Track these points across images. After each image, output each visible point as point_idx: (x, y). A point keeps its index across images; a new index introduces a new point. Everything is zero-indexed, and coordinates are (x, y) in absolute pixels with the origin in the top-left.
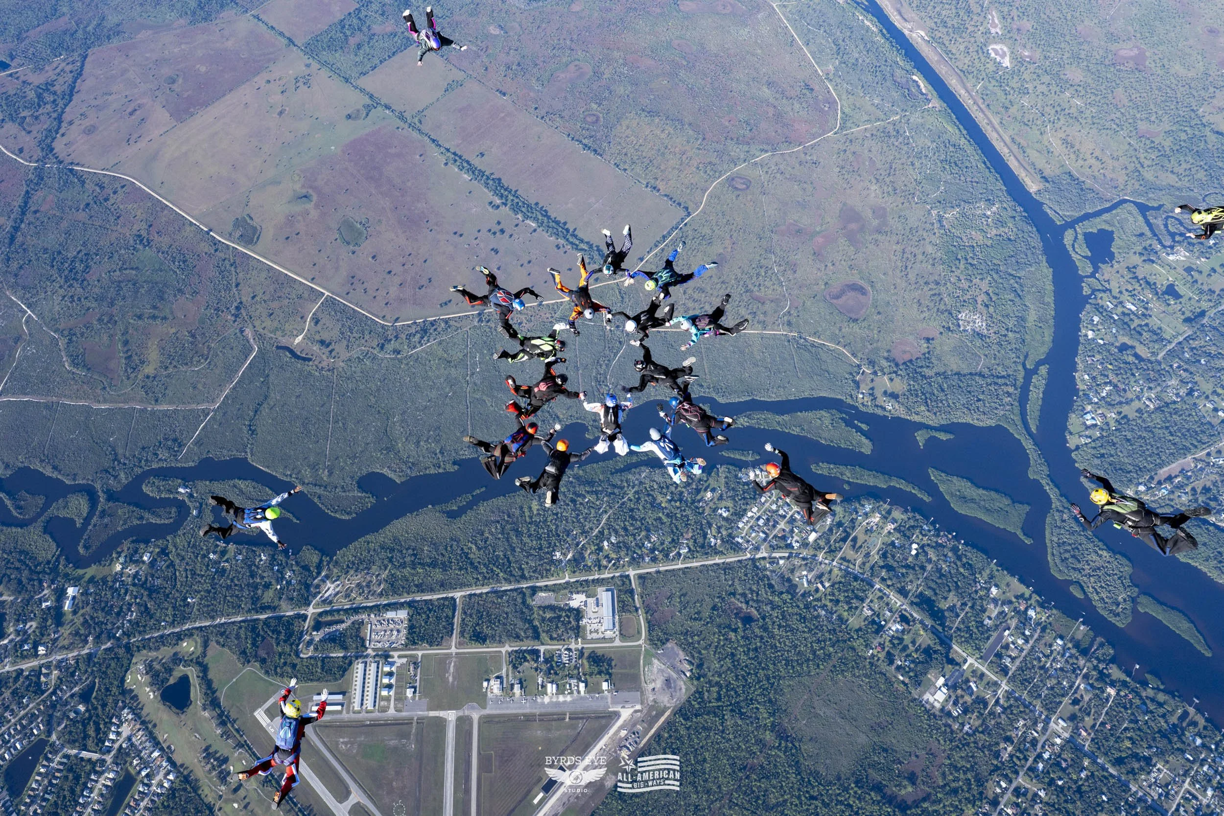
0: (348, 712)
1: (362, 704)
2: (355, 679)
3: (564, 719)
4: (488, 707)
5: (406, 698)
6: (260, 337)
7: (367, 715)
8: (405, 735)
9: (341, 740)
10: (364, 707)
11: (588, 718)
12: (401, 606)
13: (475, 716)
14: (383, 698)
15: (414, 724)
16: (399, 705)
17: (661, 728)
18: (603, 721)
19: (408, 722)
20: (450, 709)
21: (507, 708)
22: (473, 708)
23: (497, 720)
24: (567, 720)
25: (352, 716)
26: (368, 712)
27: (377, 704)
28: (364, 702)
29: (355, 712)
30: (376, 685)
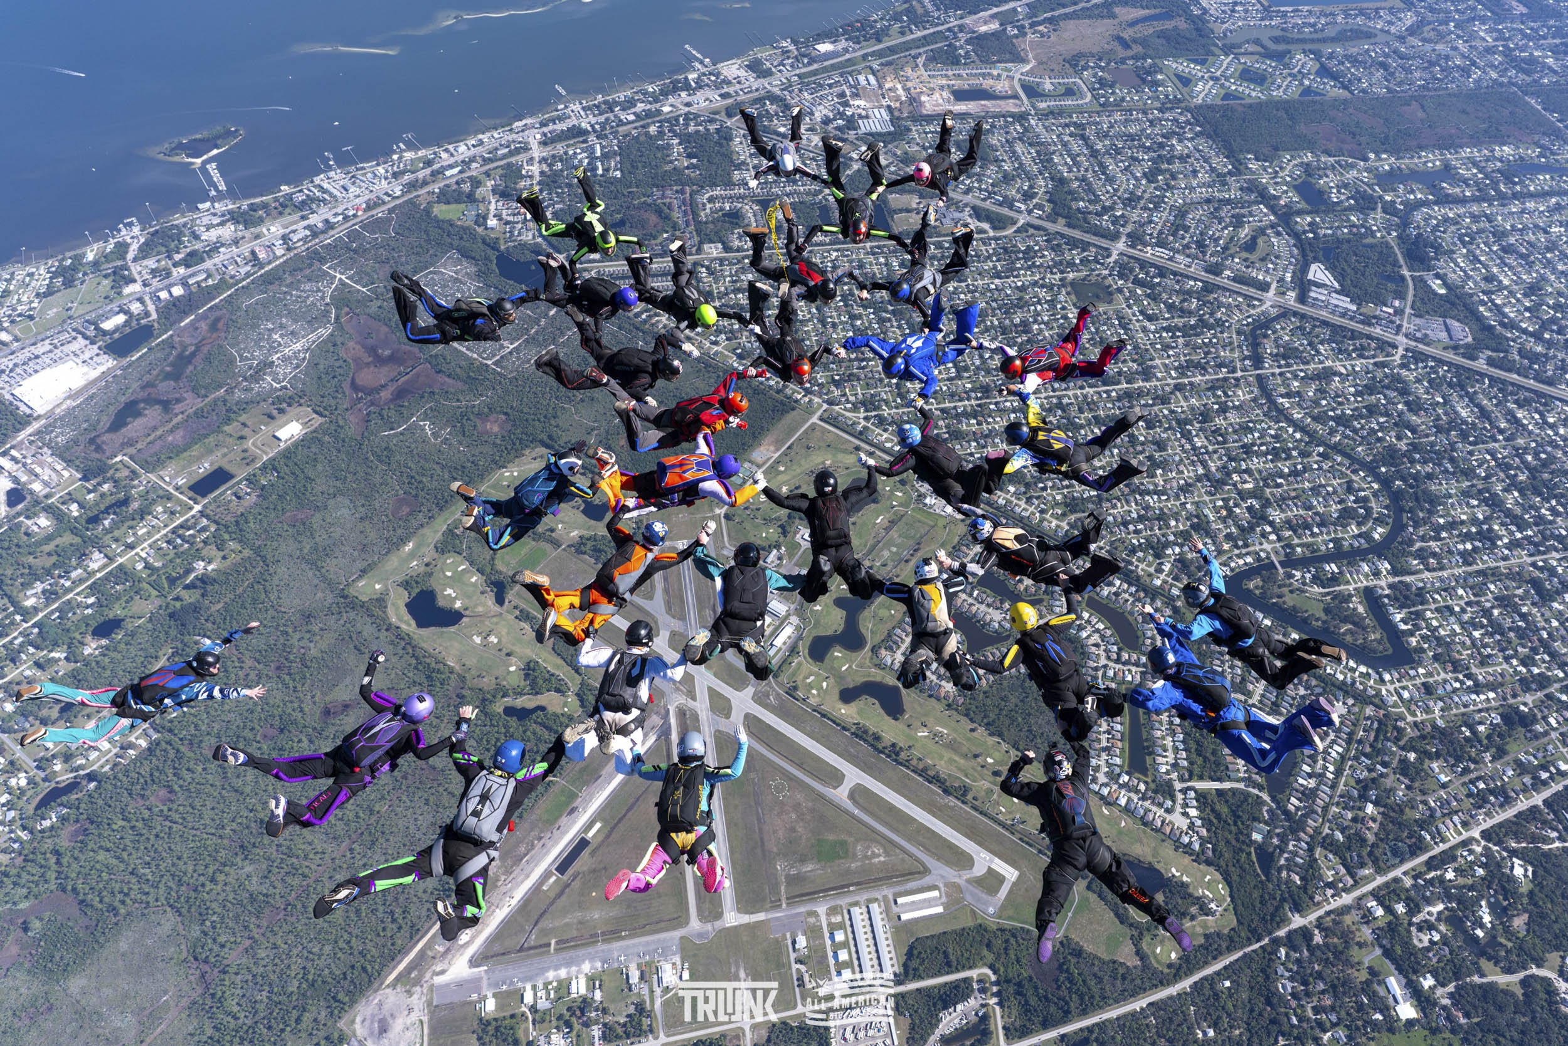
0: (885, 897)
1: (869, 912)
2: (891, 948)
3: (557, 943)
4: (677, 941)
5: (805, 934)
7: (857, 898)
8: (792, 880)
9: (882, 860)
10: (864, 909)
11: (521, 949)
13: (695, 924)
14: (841, 926)
15: (783, 898)
16: (812, 920)
17: (404, 951)
18: (497, 948)
19: (792, 900)
20: (735, 927)
21: (647, 944)
22: (700, 935)
23: (663, 925)
24: (553, 942)
25: (878, 895)
26: (856, 904)
27: (847, 917)
28: (866, 916)
29: (876, 900)
30: (856, 945)
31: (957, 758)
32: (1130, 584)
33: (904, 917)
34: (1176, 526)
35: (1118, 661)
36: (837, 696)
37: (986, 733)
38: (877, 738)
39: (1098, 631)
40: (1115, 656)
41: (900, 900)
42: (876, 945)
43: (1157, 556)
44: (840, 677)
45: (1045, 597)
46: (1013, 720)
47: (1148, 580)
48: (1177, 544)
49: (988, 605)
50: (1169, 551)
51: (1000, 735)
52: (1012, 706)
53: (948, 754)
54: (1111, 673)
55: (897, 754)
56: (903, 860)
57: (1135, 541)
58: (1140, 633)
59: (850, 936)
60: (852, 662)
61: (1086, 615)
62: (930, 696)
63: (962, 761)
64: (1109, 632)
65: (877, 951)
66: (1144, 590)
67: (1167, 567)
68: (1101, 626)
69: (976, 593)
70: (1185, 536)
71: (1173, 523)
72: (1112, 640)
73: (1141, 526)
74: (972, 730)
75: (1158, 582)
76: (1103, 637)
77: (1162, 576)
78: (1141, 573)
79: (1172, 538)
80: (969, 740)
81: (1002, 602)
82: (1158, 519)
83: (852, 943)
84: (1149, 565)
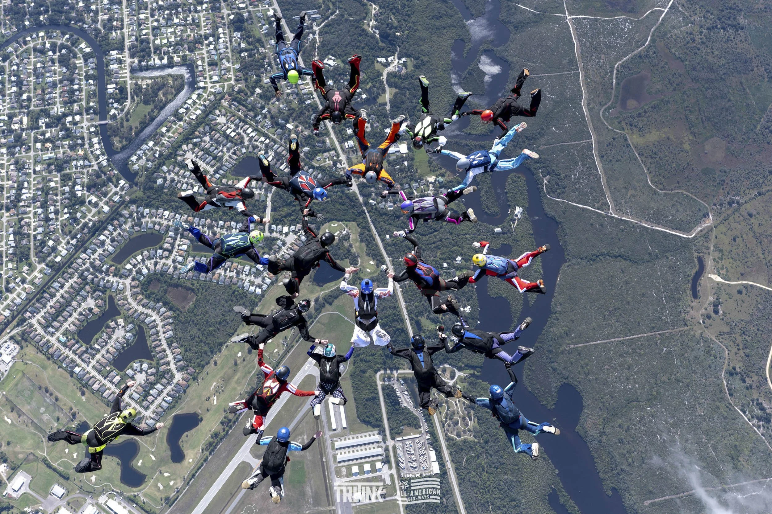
0: (332, 437)
1: (340, 449)
2: (363, 435)
6: (706, 235)
7: (331, 457)
8: (317, 502)
9: (305, 437)
10: (338, 452)
12: (442, 465)
14: (348, 468)
15: (329, 508)
19: (330, 502)
25: (329, 442)
26: (335, 457)
27: (343, 464)
28: (343, 451)
29: (333, 443)
30: (361, 458)
31: (236, 378)
32: (105, 229)
33: (345, 425)
34: (56, 182)
35: (170, 252)
36: (178, 465)
37: (219, 355)
38: (216, 435)
39: (143, 261)
40: (166, 253)
41: (334, 427)
42: (361, 445)
43: (82, 202)
44: (161, 462)
45: (108, 293)
46: (210, 334)
47: (102, 215)
48: (73, 187)
49: (110, 338)
50: (79, 194)
51: (221, 344)
52: (199, 333)
53: (233, 384)
54: (180, 259)
55: (230, 421)
56: (307, 423)
57: (66, 216)
58: (149, 231)
59: (355, 462)
60: (148, 452)
61: (128, 266)
62: (185, 392)
63: (239, 374)
64: (146, 253)
65: (365, 444)
66: (113, 219)
67: (94, 199)
68: (139, 258)
69: (97, 346)
70: (66, 179)
71: (52, 184)
72: (152, 252)
73: (52, 208)
74: (216, 363)
75: (106, 209)
76: (149, 258)
77: (101, 204)
78: (96, 218)
79: (67, 189)
80: (222, 368)
81: (109, 327)
82: (47, 194)
83: (359, 461)
84: (90, 211)
